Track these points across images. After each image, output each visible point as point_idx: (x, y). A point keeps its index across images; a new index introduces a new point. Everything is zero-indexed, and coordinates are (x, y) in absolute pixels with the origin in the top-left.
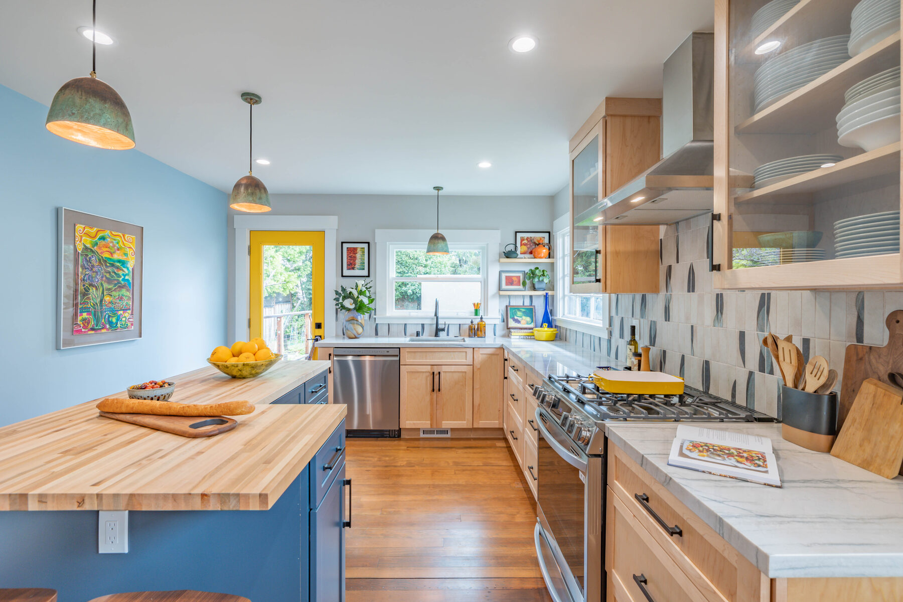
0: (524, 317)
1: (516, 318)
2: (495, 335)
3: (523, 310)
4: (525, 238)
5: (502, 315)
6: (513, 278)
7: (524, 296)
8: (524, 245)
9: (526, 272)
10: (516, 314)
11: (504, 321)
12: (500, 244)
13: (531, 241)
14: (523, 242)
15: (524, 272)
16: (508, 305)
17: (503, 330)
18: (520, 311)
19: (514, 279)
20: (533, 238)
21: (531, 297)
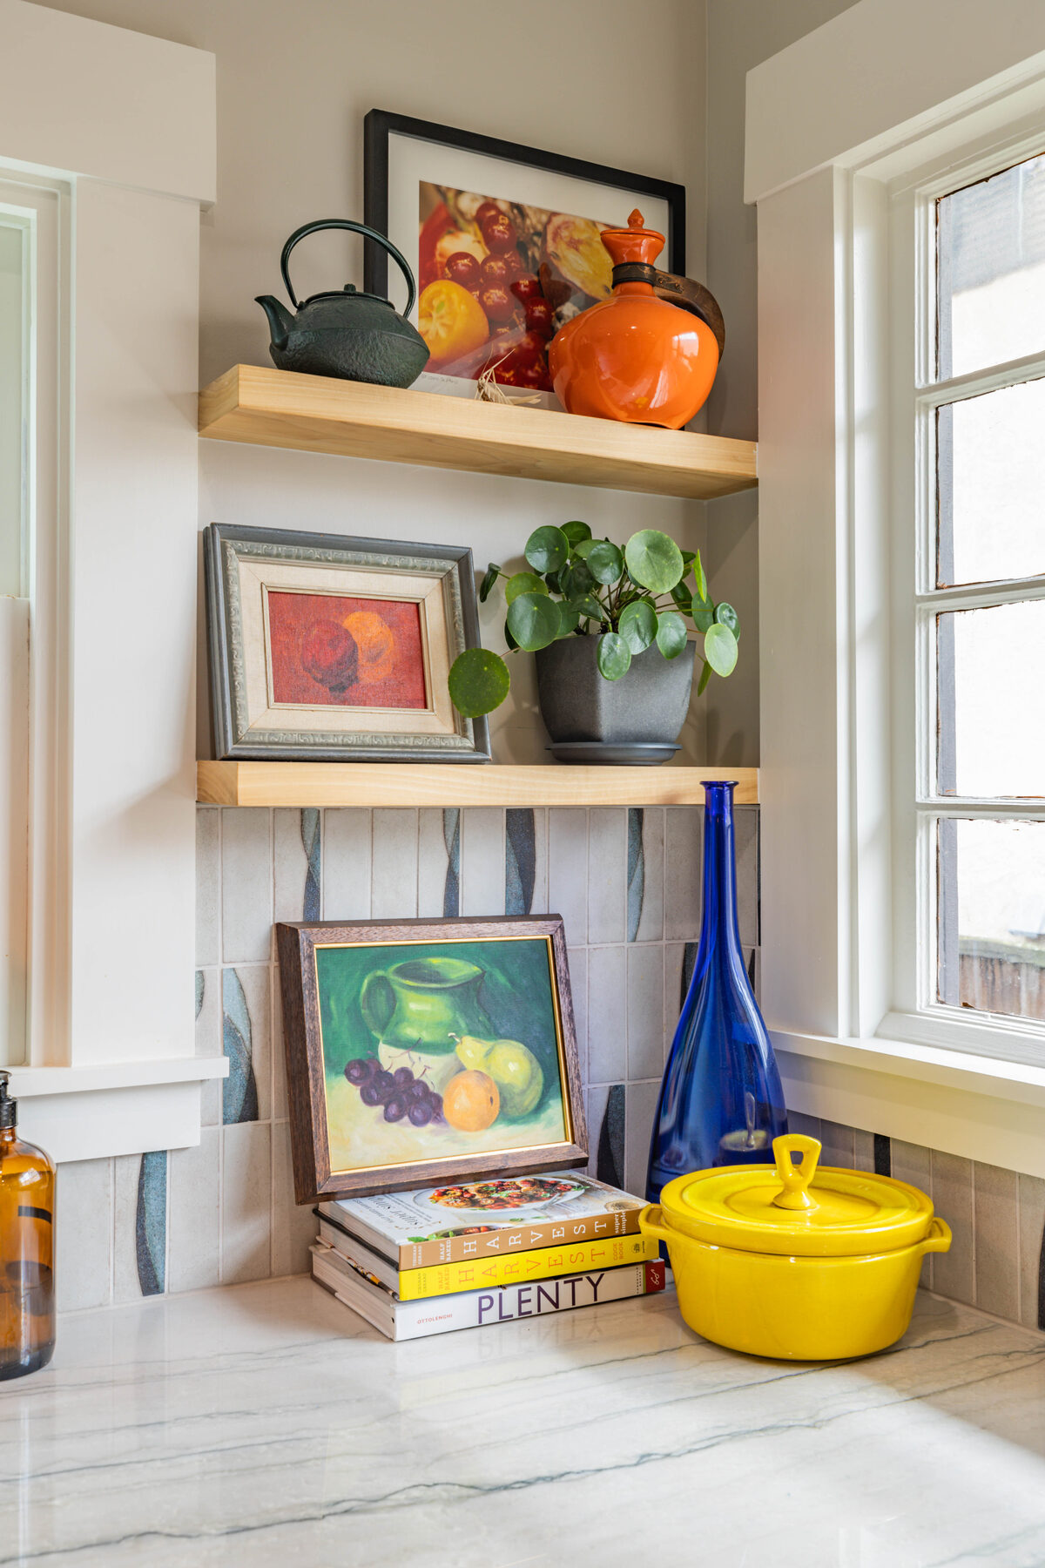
0: (471, 1049)
1: (391, 1058)
2: (150, 1283)
3: (461, 970)
4: (469, 206)
5: (230, 1031)
6: (351, 622)
7: (451, 821)
8: (458, 278)
9: (479, 564)
10: (389, 1016)
11: (250, 1111)
12: (205, 208)
13: (522, 247)
14: (450, 245)
15: (464, 559)
16: (293, 914)
17: (249, 1204)
18: (435, 977)
19: (368, 630)
20: (533, 221)
21: (520, 824)
